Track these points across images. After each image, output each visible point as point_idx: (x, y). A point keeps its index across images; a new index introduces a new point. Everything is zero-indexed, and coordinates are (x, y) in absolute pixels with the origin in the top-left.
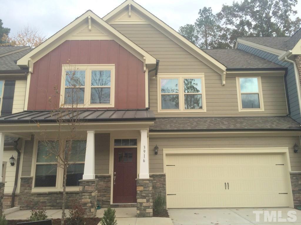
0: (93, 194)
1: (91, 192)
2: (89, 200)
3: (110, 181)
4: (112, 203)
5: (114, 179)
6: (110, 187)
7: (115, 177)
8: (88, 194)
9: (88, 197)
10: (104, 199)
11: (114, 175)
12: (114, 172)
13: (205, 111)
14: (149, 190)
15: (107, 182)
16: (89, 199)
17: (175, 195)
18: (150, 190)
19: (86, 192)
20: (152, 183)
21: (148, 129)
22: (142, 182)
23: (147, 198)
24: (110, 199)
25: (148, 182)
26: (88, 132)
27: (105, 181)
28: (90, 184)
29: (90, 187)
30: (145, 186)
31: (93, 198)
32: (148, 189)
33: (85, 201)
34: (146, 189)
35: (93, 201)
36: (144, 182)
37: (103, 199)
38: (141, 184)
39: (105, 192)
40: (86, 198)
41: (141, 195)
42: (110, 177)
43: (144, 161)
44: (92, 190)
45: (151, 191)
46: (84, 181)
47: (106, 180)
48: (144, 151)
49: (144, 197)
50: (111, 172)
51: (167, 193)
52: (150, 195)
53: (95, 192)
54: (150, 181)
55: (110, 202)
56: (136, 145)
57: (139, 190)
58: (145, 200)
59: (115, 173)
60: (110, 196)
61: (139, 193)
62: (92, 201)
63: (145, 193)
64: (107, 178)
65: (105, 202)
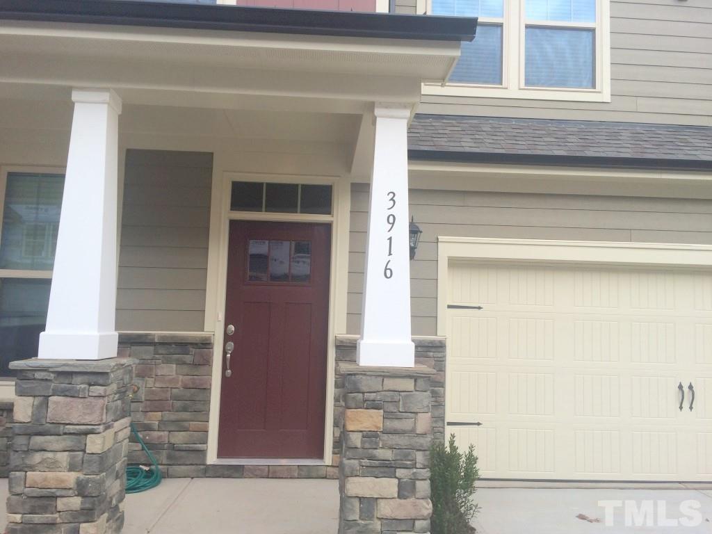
0: (95, 444)
1: (86, 433)
2: (71, 478)
3: (207, 362)
4: (212, 458)
5: (225, 353)
6: (206, 390)
7: (231, 345)
8: (68, 442)
9: (64, 458)
10: (179, 438)
11: (227, 338)
12: (226, 325)
13: (606, 97)
14: (413, 431)
15: (195, 365)
16: (72, 468)
17: (479, 424)
18: (419, 430)
19: (55, 429)
20: (428, 393)
21: (407, 113)
22: (375, 384)
23: (400, 472)
24: (205, 442)
25: (409, 385)
26: (75, 96)
27: (184, 363)
28: (79, 384)
29: (78, 403)
30: (391, 408)
31: (95, 467)
32: (406, 424)
33: (45, 479)
34: (397, 425)
35: (94, 481)
36: (390, 384)
37: (172, 441)
38: (372, 396)
39: (185, 409)
40: (53, 466)
41: (371, 458)
42: (206, 344)
43: (388, 273)
44: (88, 419)
45: (423, 435)
46: (45, 369)
47: (188, 358)
48: (392, 220)
49: (386, 469)
50: (214, 324)
51: (448, 419)
52: (420, 458)
53: (108, 427)
54: (420, 382)
55: (203, 453)
56: (329, 212)
57: (359, 427)
58: (388, 486)
59: (232, 328)
60: (207, 427)
61: (359, 445)
62: (88, 481)
63: (391, 448)
64: (193, 351)
65: (183, 453)
